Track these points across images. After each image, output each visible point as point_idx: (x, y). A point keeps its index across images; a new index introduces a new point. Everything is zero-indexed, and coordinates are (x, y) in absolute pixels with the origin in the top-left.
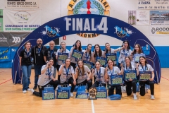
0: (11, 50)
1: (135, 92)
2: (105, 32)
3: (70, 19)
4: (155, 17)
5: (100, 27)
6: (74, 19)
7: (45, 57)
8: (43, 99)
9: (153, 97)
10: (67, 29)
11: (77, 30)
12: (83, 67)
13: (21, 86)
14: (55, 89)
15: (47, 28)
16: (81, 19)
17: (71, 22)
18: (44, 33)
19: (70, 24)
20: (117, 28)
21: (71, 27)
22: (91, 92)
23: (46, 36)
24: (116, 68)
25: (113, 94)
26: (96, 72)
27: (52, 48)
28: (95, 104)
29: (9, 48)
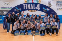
0: (3, 17)
1: (50, 33)
2: (39, 10)
3: (25, 5)
4: (58, 4)
5: (37, 8)
6: (27, 5)
7: (16, 19)
8: (15, 35)
9: (57, 35)
10: (24, 8)
11: (28, 9)
12: (30, 23)
13: (6, 30)
14: (19, 31)
15: (16, 8)
16: (30, 5)
17: (25, 6)
18: (15, 10)
19: (25, 7)
20: (43, 8)
21: (25, 8)
22: (33, 33)
23: (16, 11)
24: (43, 24)
25: (42, 33)
26: (35, 25)
27: (18, 16)
28: (34, 37)
29: (2, 16)
